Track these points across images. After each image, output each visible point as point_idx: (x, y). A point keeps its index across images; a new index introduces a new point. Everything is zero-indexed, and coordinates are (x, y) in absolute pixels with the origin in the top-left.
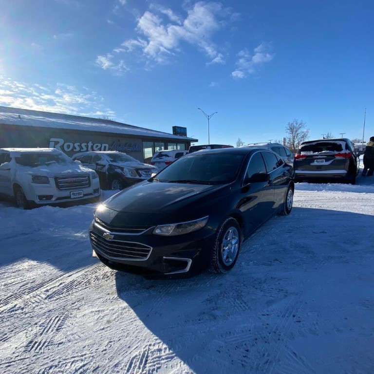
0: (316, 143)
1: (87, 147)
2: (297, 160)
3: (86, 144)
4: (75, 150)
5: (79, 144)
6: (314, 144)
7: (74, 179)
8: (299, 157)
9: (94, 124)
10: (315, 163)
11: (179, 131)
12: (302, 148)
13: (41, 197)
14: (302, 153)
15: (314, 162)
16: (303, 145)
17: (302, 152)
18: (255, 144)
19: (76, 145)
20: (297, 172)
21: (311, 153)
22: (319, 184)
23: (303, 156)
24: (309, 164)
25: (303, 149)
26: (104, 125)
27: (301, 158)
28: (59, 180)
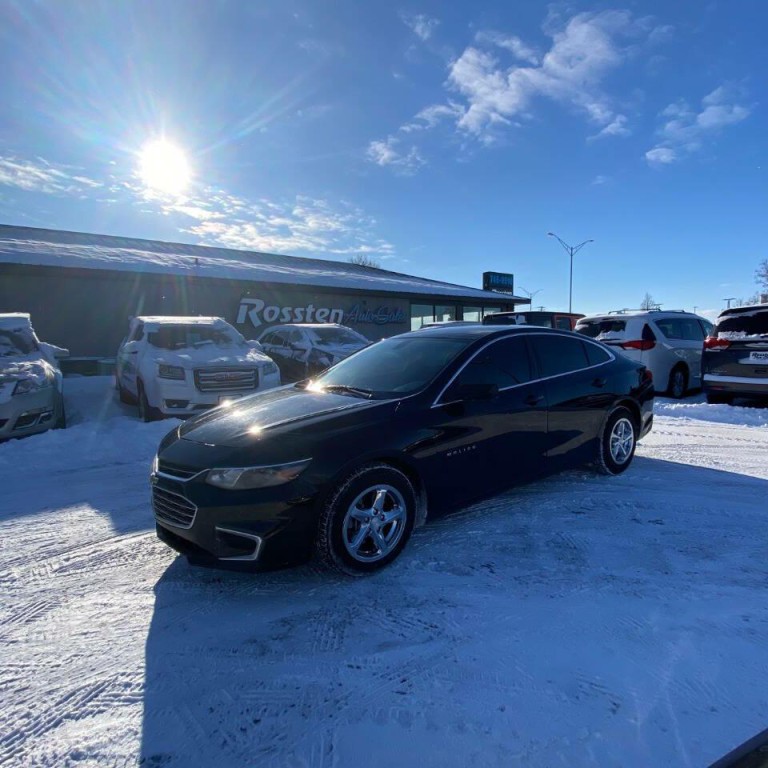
0: (755, 312)
1: (304, 314)
2: (707, 350)
3: (303, 309)
4: (282, 320)
5: (290, 309)
6: (750, 314)
7: (228, 374)
8: (713, 343)
9: (325, 273)
10: (752, 360)
11: (497, 281)
12: (722, 323)
13: (170, 403)
14: (721, 336)
15: (748, 356)
16: (725, 318)
17: (720, 334)
18: (619, 312)
19: (285, 311)
20: (707, 377)
21: (742, 336)
22: (757, 410)
23: (722, 342)
24: (737, 362)
25: (724, 327)
26: (343, 273)
27: (718, 347)
28: (201, 375)
